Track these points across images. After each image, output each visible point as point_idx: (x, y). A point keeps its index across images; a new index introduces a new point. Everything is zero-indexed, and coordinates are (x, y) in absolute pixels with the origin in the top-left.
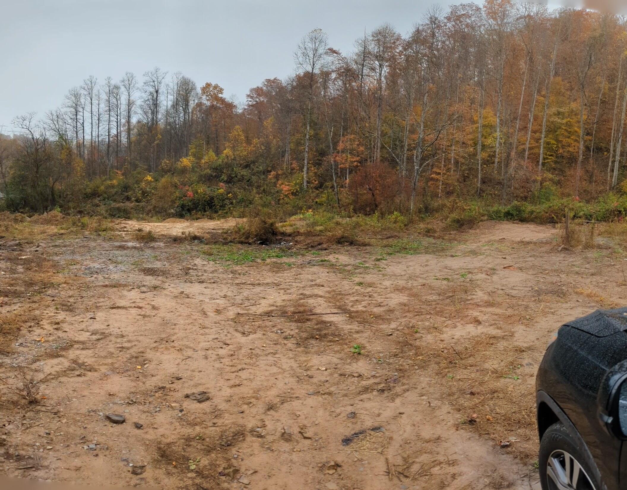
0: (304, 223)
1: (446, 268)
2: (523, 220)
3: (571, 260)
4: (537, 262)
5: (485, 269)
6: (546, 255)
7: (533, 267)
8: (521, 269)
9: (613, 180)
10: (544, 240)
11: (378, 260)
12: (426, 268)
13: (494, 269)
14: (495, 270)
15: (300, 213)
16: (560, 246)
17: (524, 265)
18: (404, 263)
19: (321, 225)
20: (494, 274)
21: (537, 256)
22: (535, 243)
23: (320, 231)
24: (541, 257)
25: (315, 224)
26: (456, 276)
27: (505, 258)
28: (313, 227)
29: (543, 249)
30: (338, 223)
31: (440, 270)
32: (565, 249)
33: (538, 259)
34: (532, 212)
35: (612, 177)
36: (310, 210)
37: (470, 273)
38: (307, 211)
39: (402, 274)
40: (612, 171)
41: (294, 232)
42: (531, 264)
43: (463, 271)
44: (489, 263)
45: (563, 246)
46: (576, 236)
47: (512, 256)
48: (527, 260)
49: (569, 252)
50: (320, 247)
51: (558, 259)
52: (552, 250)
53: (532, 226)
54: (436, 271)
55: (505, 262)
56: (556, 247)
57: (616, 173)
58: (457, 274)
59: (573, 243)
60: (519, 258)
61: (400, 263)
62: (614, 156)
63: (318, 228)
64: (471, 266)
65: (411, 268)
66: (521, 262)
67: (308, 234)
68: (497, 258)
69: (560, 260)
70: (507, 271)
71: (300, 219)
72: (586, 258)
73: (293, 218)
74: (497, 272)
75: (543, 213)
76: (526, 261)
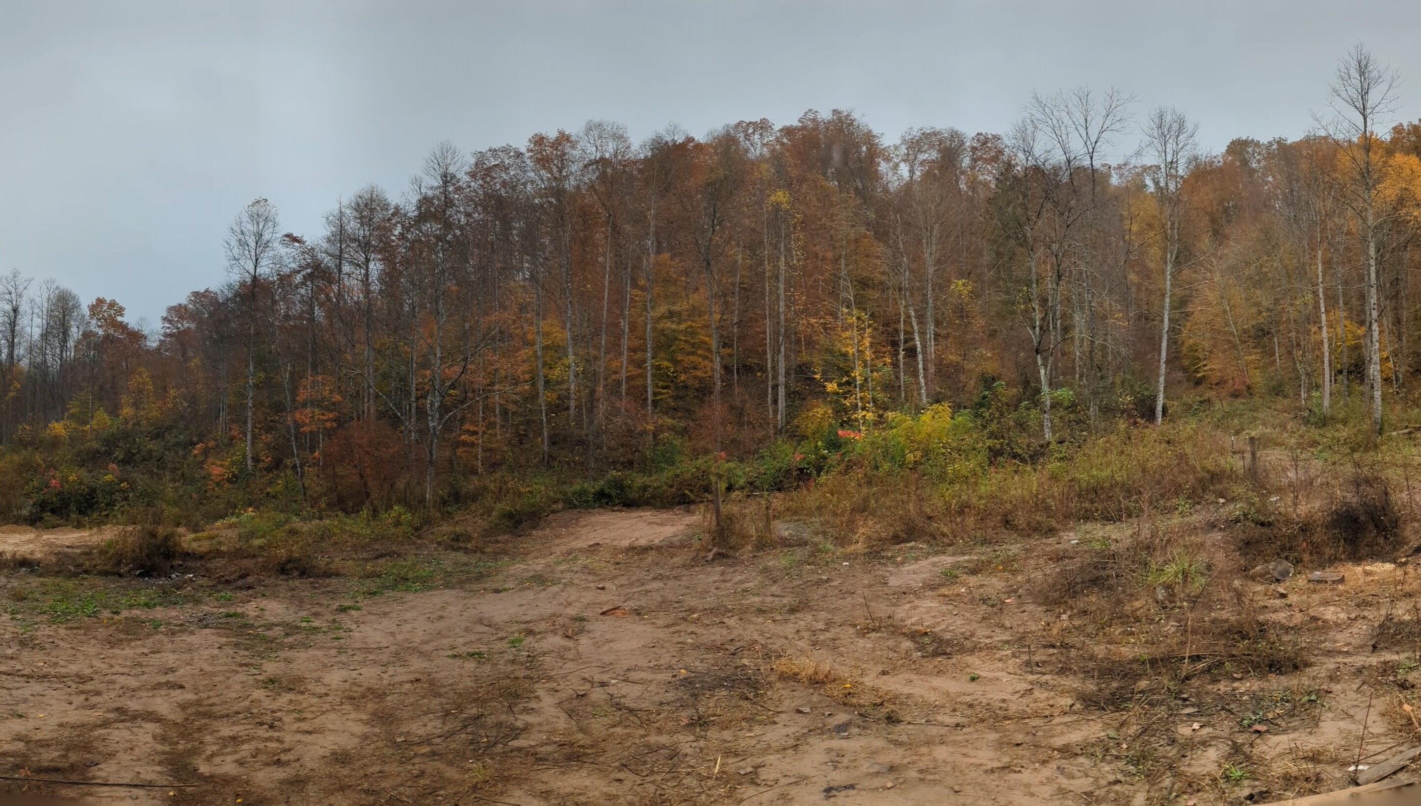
0: (232, 534)
1: (480, 621)
2: (632, 504)
3: (738, 578)
4: (670, 590)
5: (561, 620)
6: (685, 572)
7: (664, 605)
8: (638, 612)
9: (779, 418)
10: (676, 539)
11: (343, 610)
12: (439, 625)
13: (582, 620)
14: (584, 620)
15: (233, 514)
16: (710, 550)
17: (643, 602)
18: (394, 615)
19: (263, 536)
20: (581, 631)
21: (668, 578)
22: (659, 549)
23: (261, 547)
24: (676, 578)
25: (252, 534)
26: (499, 646)
27: (603, 588)
28: (247, 541)
29: (677, 560)
30: (293, 532)
31: (467, 630)
32: (720, 556)
33: (671, 583)
35: (775, 412)
36: (250, 509)
37: (530, 632)
38: (245, 511)
39: (381, 645)
40: (775, 401)
41: (210, 552)
42: (660, 599)
43: (515, 627)
44: (569, 604)
45: (715, 550)
46: (738, 526)
47: (616, 582)
48: (649, 587)
49: (730, 561)
50: (240, 583)
51: (711, 579)
52: (695, 562)
53: (647, 515)
54: (457, 630)
55: (603, 597)
56: (702, 554)
57: (782, 405)
58: (502, 639)
59: (733, 540)
60: (632, 584)
61: (385, 614)
62: (775, 378)
63: (257, 542)
64: (532, 615)
65: (408, 627)
66: (636, 596)
67: (238, 554)
68: (587, 589)
69: (715, 582)
70: (609, 620)
71: (231, 526)
72: (766, 570)
73: (218, 524)
74: (588, 626)
75: (665, 488)
76: (647, 591)
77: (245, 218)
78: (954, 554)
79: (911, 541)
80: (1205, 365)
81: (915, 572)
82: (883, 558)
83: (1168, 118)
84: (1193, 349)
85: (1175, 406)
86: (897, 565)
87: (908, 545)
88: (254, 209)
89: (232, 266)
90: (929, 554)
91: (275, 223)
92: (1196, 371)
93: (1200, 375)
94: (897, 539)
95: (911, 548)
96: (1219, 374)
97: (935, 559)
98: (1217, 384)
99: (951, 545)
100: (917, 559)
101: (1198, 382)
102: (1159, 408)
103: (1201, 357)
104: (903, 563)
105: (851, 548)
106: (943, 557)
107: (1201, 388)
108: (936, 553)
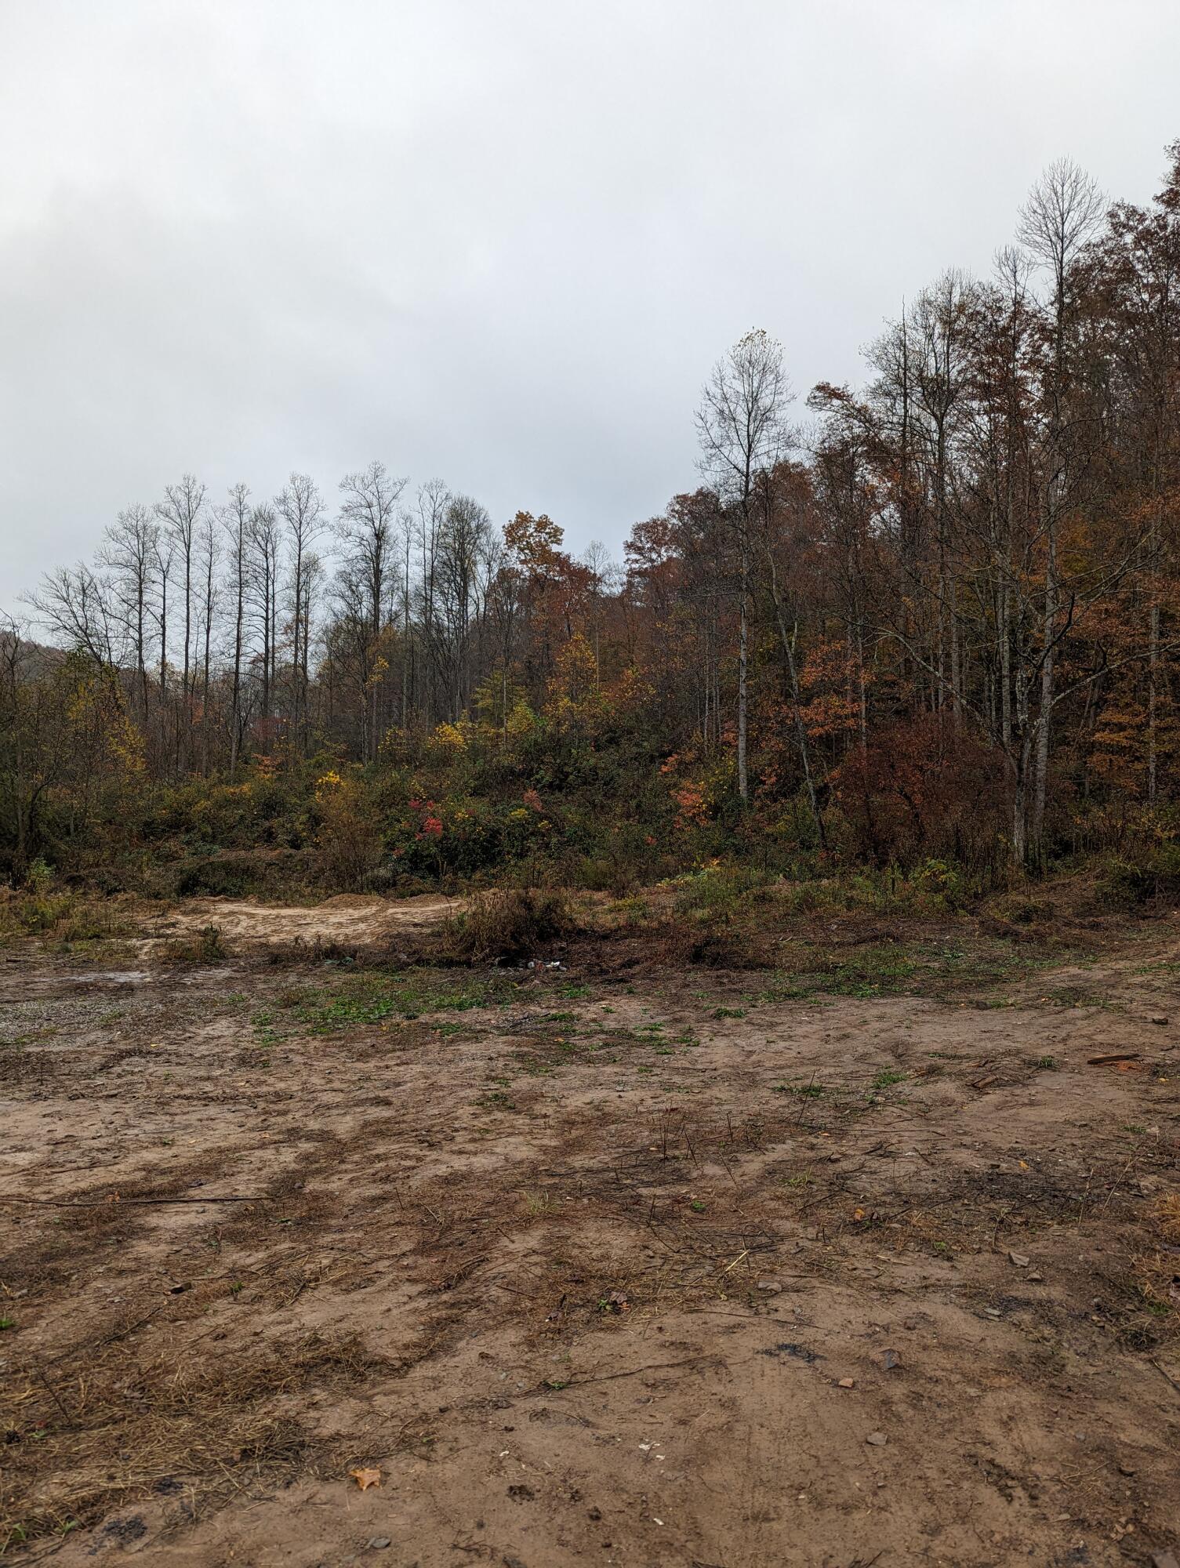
0: (672, 901)
15: (687, 870)
25: (699, 902)
36: (716, 862)
38: (708, 865)
71: (677, 889)
73: (663, 884)
77: (730, 371)
88: (744, 352)
89: (710, 458)
91: (777, 376)
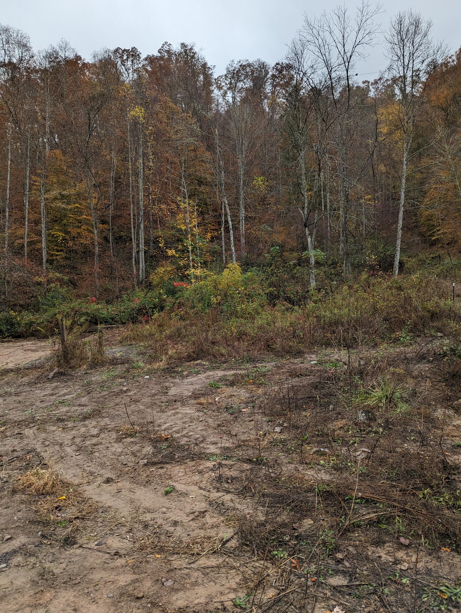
2: (18, 336)
9: (140, 274)
22: (18, 370)
32: (59, 374)
34: (31, 324)
35: (138, 270)
40: (137, 262)
45: (56, 370)
53: (28, 344)
57: (142, 265)
62: (138, 246)
72: (88, 384)
75: (46, 323)
78: (225, 370)
79: (199, 359)
80: (439, 230)
81: (192, 384)
82: (174, 372)
83: (406, 22)
84: (430, 218)
85: (411, 263)
86: (183, 377)
87: (196, 362)
90: (208, 369)
92: (432, 235)
93: (434, 238)
94: (190, 358)
95: (197, 364)
96: (450, 236)
97: (211, 373)
98: (448, 244)
99: (226, 362)
100: (198, 373)
101: (433, 244)
102: (397, 263)
103: (435, 223)
104: (187, 376)
105: (156, 366)
106: (217, 372)
107: (434, 248)
108: (213, 369)
